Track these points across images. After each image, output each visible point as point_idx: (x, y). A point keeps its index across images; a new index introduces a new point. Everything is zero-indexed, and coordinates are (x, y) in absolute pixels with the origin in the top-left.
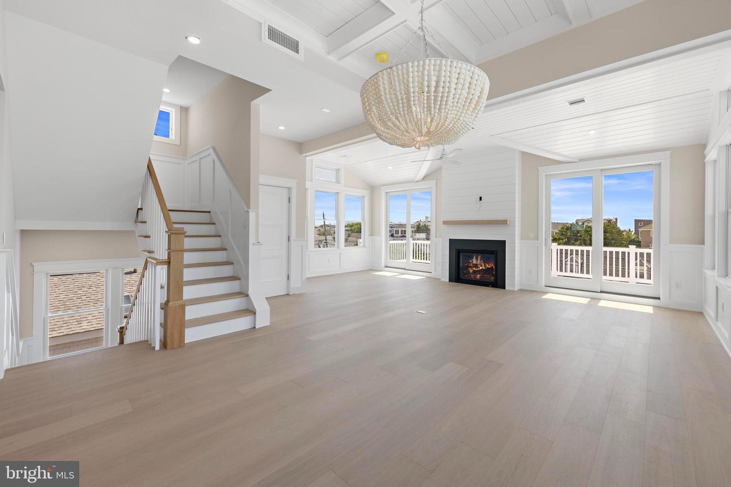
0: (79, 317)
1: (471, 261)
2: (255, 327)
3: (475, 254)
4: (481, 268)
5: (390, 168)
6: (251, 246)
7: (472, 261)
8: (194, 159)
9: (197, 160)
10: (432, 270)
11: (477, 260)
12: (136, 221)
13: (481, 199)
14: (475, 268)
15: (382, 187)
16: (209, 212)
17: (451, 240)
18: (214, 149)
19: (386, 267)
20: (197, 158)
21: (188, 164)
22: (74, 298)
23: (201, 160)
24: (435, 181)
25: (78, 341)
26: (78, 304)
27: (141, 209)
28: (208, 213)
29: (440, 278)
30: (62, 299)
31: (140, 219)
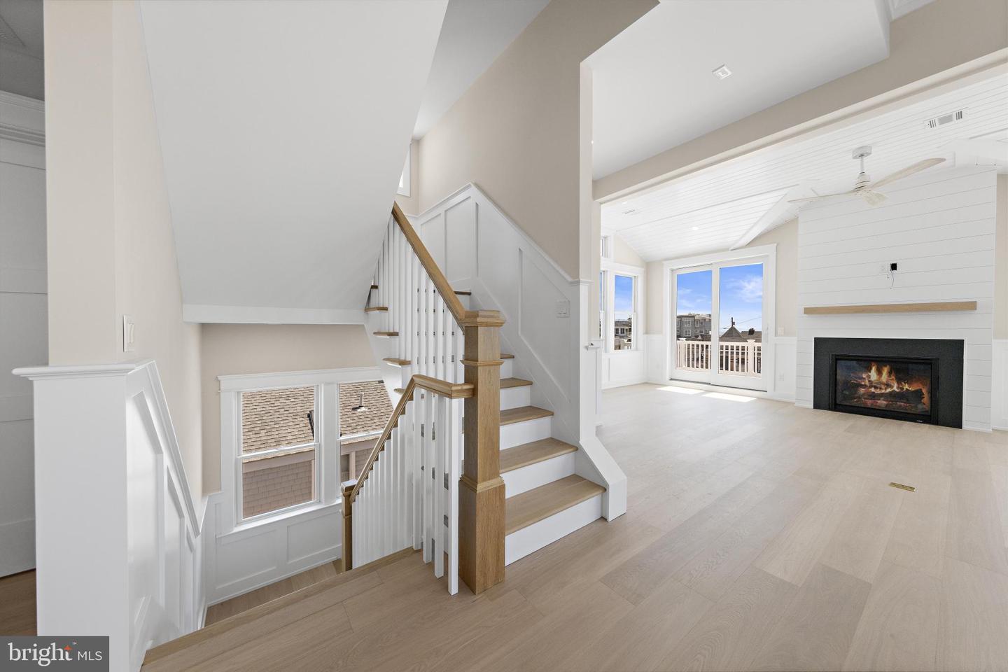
0: (277, 436)
1: (864, 376)
2: (603, 519)
3: (873, 364)
4: (889, 390)
5: (695, 228)
6: (582, 350)
7: (869, 377)
8: (434, 214)
9: (440, 214)
10: (769, 388)
11: (879, 372)
12: (368, 309)
13: (894, 267)
14: (876, 387)
15: (664, 262)
16: (469, 294)
17: (818, 341)
18: (477, 185)
19: (671, 379)
20: (441, 210)
21: (422, 225)
22: (271, 411)
23: (448, 213)
24: (775, 244)
25: (277, 468)
26: (276, 420)
27: (375, 287)
28: (467, 297)
29: (794, 401)
30: (259, 413)
31: (373, 304)
